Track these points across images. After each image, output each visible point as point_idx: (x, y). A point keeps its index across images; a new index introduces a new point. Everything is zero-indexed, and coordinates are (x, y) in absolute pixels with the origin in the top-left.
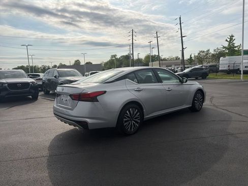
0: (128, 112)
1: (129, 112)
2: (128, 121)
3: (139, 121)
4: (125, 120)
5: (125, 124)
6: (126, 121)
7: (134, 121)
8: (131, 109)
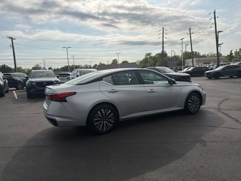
0: (99, 112)
1: (101, 112)
2: (99, 121)
3: (113, 122)
4: (95, 119)
5: (95, 124)
6: (96, 121)
7: (107, 121)
8: (103, 110)
